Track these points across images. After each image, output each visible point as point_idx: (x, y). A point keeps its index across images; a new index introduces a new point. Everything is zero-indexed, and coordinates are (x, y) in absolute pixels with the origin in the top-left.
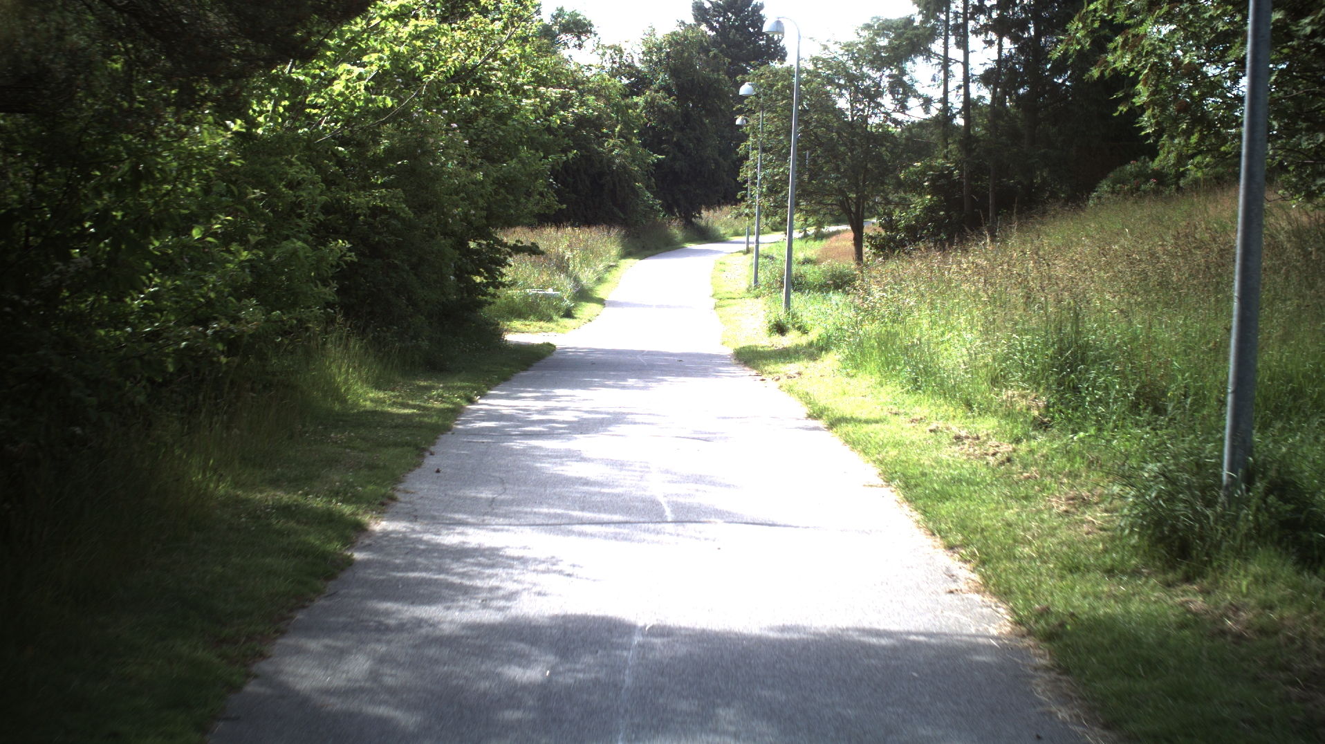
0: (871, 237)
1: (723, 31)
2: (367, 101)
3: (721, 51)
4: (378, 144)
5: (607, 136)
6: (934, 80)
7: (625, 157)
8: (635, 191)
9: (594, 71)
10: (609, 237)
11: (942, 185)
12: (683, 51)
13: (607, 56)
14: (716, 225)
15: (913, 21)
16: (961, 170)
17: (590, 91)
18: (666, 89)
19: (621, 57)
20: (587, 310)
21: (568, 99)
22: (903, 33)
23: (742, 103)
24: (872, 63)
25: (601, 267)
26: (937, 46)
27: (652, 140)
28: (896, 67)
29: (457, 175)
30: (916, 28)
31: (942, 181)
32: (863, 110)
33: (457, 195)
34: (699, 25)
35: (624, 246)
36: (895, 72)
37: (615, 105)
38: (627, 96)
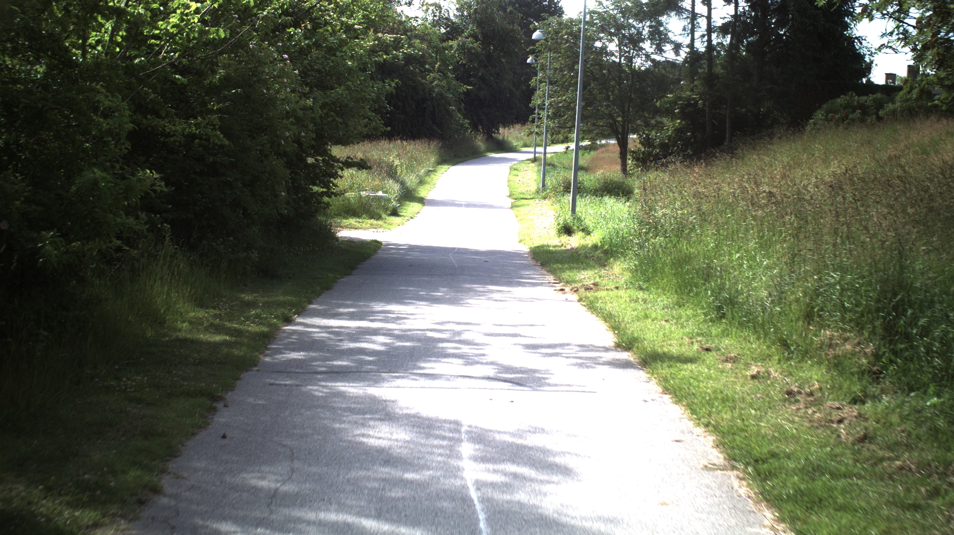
0: (633, 152)
3: (515, 9)
4: (214, 72)
5: (429, 71)
6: (684, 29)
7: (443, 87)
8: (449, 113)
9: (420, 22)
10: (429, 148)
11: (690, 112)
12: (487, 8)
13: (430, 11)
14: (510, 139)
16: (704, 100)
17: (416, 37)
18: (474, 36)
19: (440, 12)
20: (410, 208)
21: (399, 42)
23: (534, 45)
24: (636, 16)
25: (422, 172)
26: (687, 4)
27: (464, 76)
28: (654, 20)
29: (289, 101)
31: (690, 109)
32: (629, 52)
33: (288, 118)
35: (440, 155)
36: (654, 23)
37: (435, 47)
38: (444, 41)
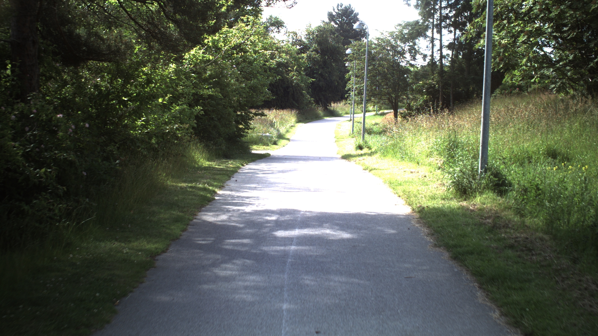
0: (401, 113)
1: (341, 25)
2: (203, 57)
3: (340, 34)
4: (206, 73)
5: (291, 71)
6: (427, 47)
7: (298, 80)
8: (302, 94)
9: (285, 43)
10: (291, 114)
11: (431, 91)
12: (323, 34)
13: (291, 36)
14: (338, 110)
15: (419, 22)
16: (439, 85)
17: (283, 52)
18: (316, 51)
19: (296, 37)
20: (282, 142)
21: (274, 55)
22: (414, 28)
23: (347, 57)
24: (401, 40)
25: (288, 127)
26: (429, 33)
27: (310, 72)
28: (412, 42)
29: (235, 85)
30: (420, 25)
31: (431, 89)
32: (397, 60)
33: (235, 92)
34: (331, 22)
35: (298, 118)
36: (411, 44)
37: (294, 57)
38: (299, 54)
